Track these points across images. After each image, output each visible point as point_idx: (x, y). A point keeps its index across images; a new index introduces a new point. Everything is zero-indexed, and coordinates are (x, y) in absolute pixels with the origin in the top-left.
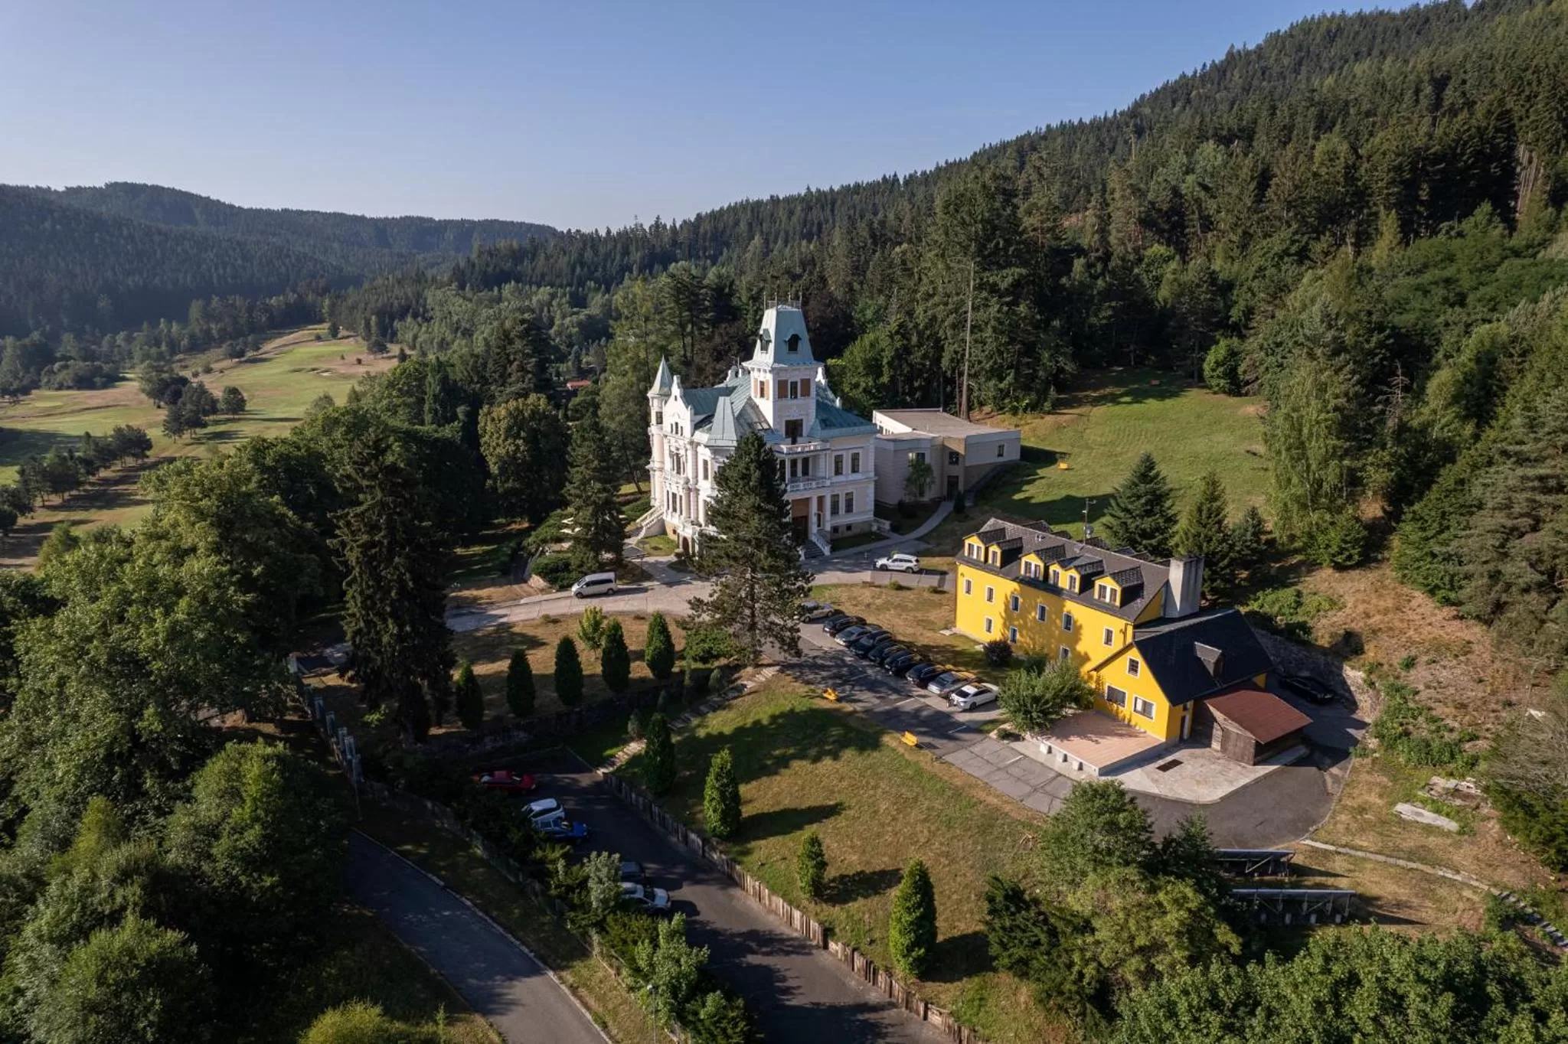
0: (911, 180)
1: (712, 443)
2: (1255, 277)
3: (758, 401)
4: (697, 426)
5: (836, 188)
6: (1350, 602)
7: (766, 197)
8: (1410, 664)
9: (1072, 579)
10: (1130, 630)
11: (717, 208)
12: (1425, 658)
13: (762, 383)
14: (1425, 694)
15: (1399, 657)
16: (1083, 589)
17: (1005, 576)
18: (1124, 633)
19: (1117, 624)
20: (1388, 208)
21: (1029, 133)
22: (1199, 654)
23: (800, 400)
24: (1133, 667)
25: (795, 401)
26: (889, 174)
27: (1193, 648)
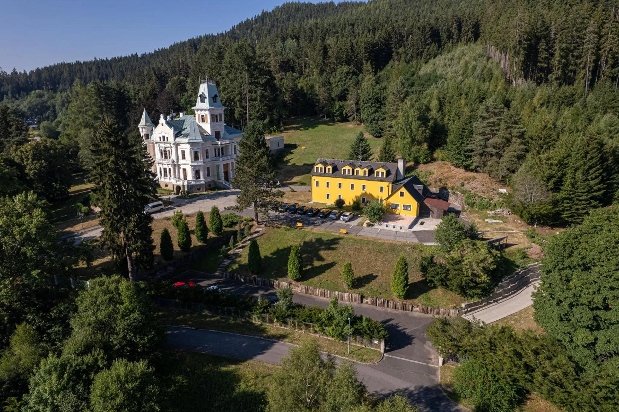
0: (144, 56)
1: (191, 141)
2: (339, 81)
3: (201, 124)
4: (176, 136)
5: (109, 59)
6: (435, 171)
7: (74, 62)
8: (463, 185)
9: (365, 172)
10: (391, 185)
11: (53, 65)
12: (466, 182)
13: (203, 116)
14: (473, 191)
15: (459, 184)
16: (369, 175)
17: (336, 177)
18: (389, 187)
19: (385, 185)
20: (367, 61)
21: (193, 38)
22: (416, 188)
23: (219, 123)
24: (402, 194)
25: (217, 123)
26: (134, 53)
27: (413, 187)
